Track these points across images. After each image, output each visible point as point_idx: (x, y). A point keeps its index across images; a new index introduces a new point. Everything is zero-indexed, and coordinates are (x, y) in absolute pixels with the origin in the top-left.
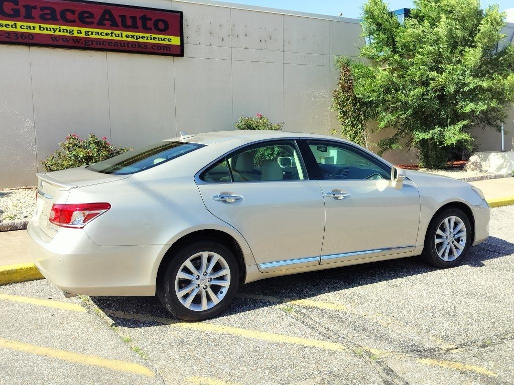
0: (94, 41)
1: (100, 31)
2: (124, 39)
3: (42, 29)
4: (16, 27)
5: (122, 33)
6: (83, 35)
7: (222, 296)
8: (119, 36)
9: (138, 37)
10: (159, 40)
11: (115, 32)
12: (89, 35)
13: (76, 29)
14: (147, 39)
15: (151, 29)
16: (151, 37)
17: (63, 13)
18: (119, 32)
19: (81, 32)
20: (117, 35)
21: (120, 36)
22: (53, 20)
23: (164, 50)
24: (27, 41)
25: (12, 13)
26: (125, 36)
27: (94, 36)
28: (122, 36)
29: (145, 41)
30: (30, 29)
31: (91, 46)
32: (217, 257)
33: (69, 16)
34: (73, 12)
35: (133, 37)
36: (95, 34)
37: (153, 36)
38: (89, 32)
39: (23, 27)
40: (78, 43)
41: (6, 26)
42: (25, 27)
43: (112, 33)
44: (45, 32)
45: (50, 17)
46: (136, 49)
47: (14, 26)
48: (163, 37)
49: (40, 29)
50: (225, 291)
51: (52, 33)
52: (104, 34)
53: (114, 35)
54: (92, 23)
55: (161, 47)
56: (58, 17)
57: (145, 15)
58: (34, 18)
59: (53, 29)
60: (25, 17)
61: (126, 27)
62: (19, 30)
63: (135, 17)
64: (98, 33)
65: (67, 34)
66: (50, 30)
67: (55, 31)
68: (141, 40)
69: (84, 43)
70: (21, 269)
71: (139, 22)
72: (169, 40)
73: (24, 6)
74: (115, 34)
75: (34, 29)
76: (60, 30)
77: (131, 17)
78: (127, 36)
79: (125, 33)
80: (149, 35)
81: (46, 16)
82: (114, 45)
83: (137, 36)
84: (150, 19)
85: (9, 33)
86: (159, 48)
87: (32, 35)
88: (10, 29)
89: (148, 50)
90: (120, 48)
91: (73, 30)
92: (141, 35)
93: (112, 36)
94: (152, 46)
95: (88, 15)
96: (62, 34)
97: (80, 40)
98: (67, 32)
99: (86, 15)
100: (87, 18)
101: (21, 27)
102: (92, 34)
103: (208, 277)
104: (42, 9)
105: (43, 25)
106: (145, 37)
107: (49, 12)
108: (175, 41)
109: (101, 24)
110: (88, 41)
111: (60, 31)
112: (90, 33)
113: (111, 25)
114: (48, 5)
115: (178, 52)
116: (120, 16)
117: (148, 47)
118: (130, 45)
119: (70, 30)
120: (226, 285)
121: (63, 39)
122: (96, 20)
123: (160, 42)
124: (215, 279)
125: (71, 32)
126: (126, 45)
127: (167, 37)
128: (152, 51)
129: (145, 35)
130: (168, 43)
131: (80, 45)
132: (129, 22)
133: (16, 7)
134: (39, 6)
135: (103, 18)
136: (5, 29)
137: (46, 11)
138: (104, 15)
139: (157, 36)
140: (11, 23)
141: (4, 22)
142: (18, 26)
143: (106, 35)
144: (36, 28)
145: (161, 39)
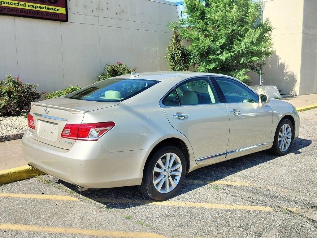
0: (6, 9)
2: (27, 8)
5: (25, 4)
7: (177, 182)
8: (23, 6)
10: (51, 10)
11: (21, 3)
12: (2, 4)
14: (43, 8)
15: (45, 2)
16: (46, 8)
18: (23, 3)
20: (22, 5)
21: (24, 5)
23: (54, 17)
26: (27, 6)
27: (5, 5)
28: (25, 6)
29: (42, 10)
31: (4, 12)
32: (175, 156)
35: (33, 7)
36: (7, 4)
37: (47, 6)
43: (18, 3)
46: (36, 15)
48: (54, 7)
50: (178, 178)
53: (19, 5)
55: (52, 15)
64: (9, 3)
68: (38, 9)
70: (8, 174)
72: (58, 10)
74: (21, 4)
78: (29, 6)
79: (27, 4)
80: (44, 6)
82: (20, 12)
83: (36, 6)
86: (51, 15)
89: (43, 16)
90: (24, 14)
92: (39, 5)
93: (18, 5)
94: (47, 14)
102: (4, 3)
103: (170, 170)
106: (41, 7)
108: (62, 11)
110: (2, 8)
115: (64, 18)
117: (44, 14)
118: (31, 12)
120: (179, 174)
124: (174, 171)
126: (29, 12)
127: (57, 8)
128: (46, 17)
129: (42, 6)
130: (57, 12)
139: (50, 7)
143: (14, 4)
145: (53, 9)
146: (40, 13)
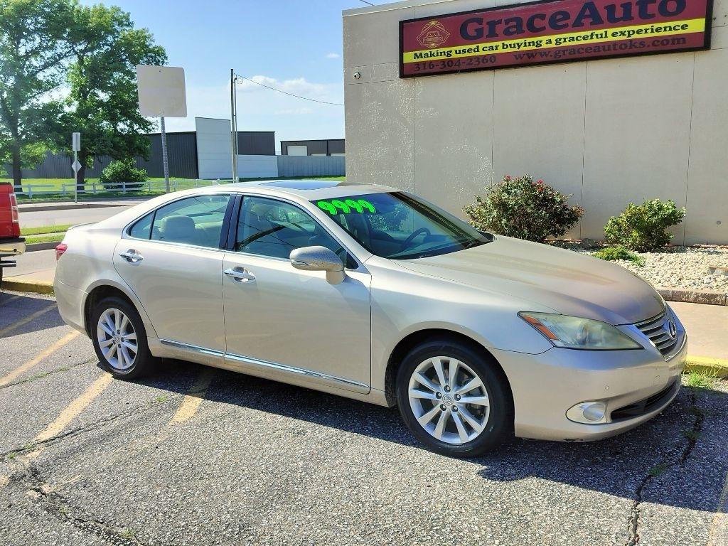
0: (567, 50)
1: (575, 35)
2: (610, 38)
3: (505, 47)
4: (478, 51)
5: (606, 32)
6: (553, 45)
8: (602, 37)
9: (631, 33)
10: (665, 30)
11: (597, 32)
12: (561, 43)
13: (544, 39)
14: (646, 32)
15: (653, 16)
17: (531, 20)
18: (602, 31)
19: (551, 43)
20: (599, 36)
21: (604, 36)
22: (519, 33)
23: (673, 44)
24: (489, 64)
25: (475, 34)
26: (610, 35)
27: (568, 43)
28: (606, 37)
29: (643, 36)
30: (493, 49)
31: (563, 57)
33: (538, 23)
34: (542, 17)
35: (623, 34)
36: (569, 41)
37: (656, 26)
38: (560, 39)
40: (546, 56)
41: (468, 51)
42: (488, 49)
43: (592, 35)
44: (509, 50)
45: (515, 29)
46: (627, 51)
47: (476, 50)
48: (672, 24)
49: (503, 48)
51: (516, 50)
52: (581, 38)
53: (594, 37)
54: (566, 25)
55: (668, 41)
56: (525, 28)
58: (497, 35)
59: (518, 44)
60: (487, 36)
61: (613, 21)
62: (481, 53)
63: (630, 3)
64: (573, 38)
65: (534, 48)
66: (515, 47)
67: (519, 47)
68: (636, 36)
69: (553, 54)
71: (635, 10)
73: (488, 23)
74: (597, 35)
75: (496, 49)
76: (525, 43)
77: (622, 6)
78: (613, 35)
79: (610, 31)
80: (648, 26)
81: (510, 30)
82: (595, 51)
83: (629, 32)
84: (654, 1)
85: (470, 58)
86: (665, 43)
87: (494, 56)
88: (473, 54)
89: (645, 49)
90: (602, 53)
91: (541, 41)
92: (636, 28)
93: (592, 38)
95: (561, 16)
96: (527, 48)
97: (549, 52)
98: (534, 45)
99: (558, 17)
100: (560, 20)
101: (483, 50)
102: (565, 41)
104: (507, 22)
105: (506, 42)
106: (642, 30)
107: (514, 23)
109: (578, 26)
110: (559, 51)
111: (525, 46)
112: (562, 40)
113: (591, 24)
114: (515, 15)
115: (703, 43)
116: (605, 8)
117: (646, 44)
119: (537, 42)
121: (528, 54)
122: (571, 22)
123: (668, 33)
125: (539, 44)
126: (612, 47)
127: (681, 23)
128: (652, 50)
129: (643, 27)
130: (681, 32)
131: (549, 58)
132: (619, 13)
133: (480, 26)
134: (504, 18)
135: (581, 15)
136: (467, 55)
137: (511, 24)
138: (583, 11)
139: (662, 25)
140: (473, 46)
141: (467, 47)
142: (480, 49)
143: (584, 38)
144: (499, 47)
145: (670, 27)
146: (637, 45)
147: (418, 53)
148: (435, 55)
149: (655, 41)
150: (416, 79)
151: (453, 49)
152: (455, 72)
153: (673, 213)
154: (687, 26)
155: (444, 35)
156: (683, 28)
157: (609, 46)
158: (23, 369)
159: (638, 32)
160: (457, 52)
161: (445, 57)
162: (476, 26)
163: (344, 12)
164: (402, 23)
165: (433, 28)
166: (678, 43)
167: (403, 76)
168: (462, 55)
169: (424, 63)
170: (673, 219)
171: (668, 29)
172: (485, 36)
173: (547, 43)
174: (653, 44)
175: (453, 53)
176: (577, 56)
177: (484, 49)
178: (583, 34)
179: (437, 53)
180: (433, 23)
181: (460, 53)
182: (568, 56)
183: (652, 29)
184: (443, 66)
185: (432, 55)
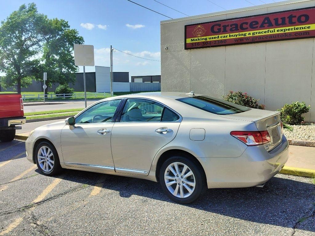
0: (257, 38)
1: (261, 31)
2: (276, 32)
3: (230, 36)
4: (219, 38)
5: (274, 30)
6: (251, 35)
8: (272, 32)
10: (300, 29)
13: (247, 33)
15: (295, 23)
17: (242, 25)
18: (273, 29)
19: (250, 34)
20: (271, 31)
21: (273, 31)
23: (304, 35)
24: (224, 44)
25: (217, 31)
26: (276, 31)
27: (258, 35)
28: (274, 32)
29: (291, 31)
30: (225, 37)
31: (256, 41)
33: (245, 26)
34: (247, 23)
35: (282, 30)
36: (258, 33)
37: (296, 27)
38: (254, 33)
39: (222, 37)
40: (248, 40)
41: (214, 38)
43: (268, 31)
44: (232, 37)
45: (235, 29)
46: (284, 38)
48: (303, 26)
49: (230, 37)
51: (235, 37)
52: (264, 32)
54: (257, 27)
55: (302, 33)
56: (239, 28)
57: (292, 15)
58: (227, 31)
59: (236, 35)
60: (223, 32)
61: (278, 25)
62: (220, 39)
63: (285, 18)
65: (243, 36)
66: (234, 36)
67: (236, 36)
68: (287, 31)
71: (287, 20)
73: (223, 26)
74: (270, 31)
75: (227, 37)
77: (281, 18)
78: (277, 31)
79: (276, 29)
80: (293, 27)
81: (233, 29)
82: (269, 38)
83: (284, 30)
84: (295, 17)
85: (215, 41)
86: (300, 34)
87: (225, 40)
88: (216, 39)
89: (292, 37)
90: (273, 39)
91: (246, 34)
92: (287, 28)
93: (268, 32)
95: (255, 23)
96: (240, 37)
97: (250, 38)
98: (243, 35)
99: (254, 23)
100: (254, 25)
102: (256, 34)
104: (231, 25)
105: (231, 34)
106: (290, 29)
107: (235, 26)
109: (262, 27)
110: (254, 38)
111: (239, 35)
112: (255, 33)
113: (268, 26)
114: (234, 23)
116: (274, 19)
117: (292, 35)
119: (244, 34)
121: (240, 39)
122: (259, 25)
123: (302, 30)
125: (245, 35)
127: (307, 26)
128: (295, 37)
129: (290, 28)
130: (307, 29)
131: (249, 41)
132: (280, 21)
133: (219, 28)
134: (230, 24)
135: (264, 23)
136: (214, 39)
137: (233, 26)
138: (264, 21)
139: (299, 27)
140: (217, 36)
141: (214, 36)
142: (220, 37)
143: (265, 32)
144: (228, 36)
145: (302, 28)
146: (288, 35)
147: (193, 39)
148: (200, 39)
149: (296, 33)
150: (192, 50)
151: (208, 37)
152: (209, 47)
153: (305, 107)
154: (310, 27)
155: (204, 31)
156: (308, 28)
157: (276, 36)
158: (26, 172)
159: (288, 30)
160: (209, 38)
161: (204, 41)
162: (217, 27)
163: (161, 22)
164: (186, 26)
165: (199, 28)
166: (306, 34)
167: (186, 48)
168: (211, 40)
169: (195, 43)
170: (305, 110)
171: (301, 28)
172: (222, 32)
173: (248, 35)
174: (295, 35)
175: (208, 39)
176: (262, 40)
177: (221, 37)
178: (264, 31)
179: (201, 39)
180: (199, 26)
181: (211, 39)
182: (257, 40)
183: (295, 28)
184: (203, 44)
185: (199, 40)
